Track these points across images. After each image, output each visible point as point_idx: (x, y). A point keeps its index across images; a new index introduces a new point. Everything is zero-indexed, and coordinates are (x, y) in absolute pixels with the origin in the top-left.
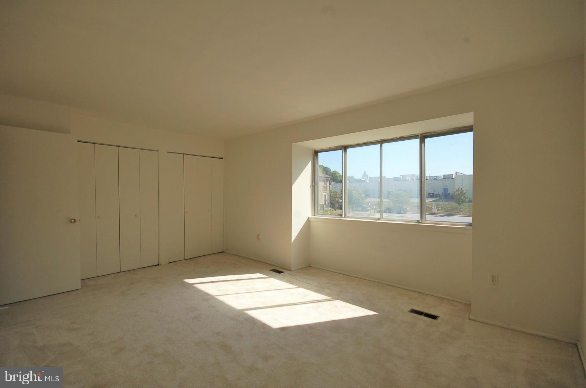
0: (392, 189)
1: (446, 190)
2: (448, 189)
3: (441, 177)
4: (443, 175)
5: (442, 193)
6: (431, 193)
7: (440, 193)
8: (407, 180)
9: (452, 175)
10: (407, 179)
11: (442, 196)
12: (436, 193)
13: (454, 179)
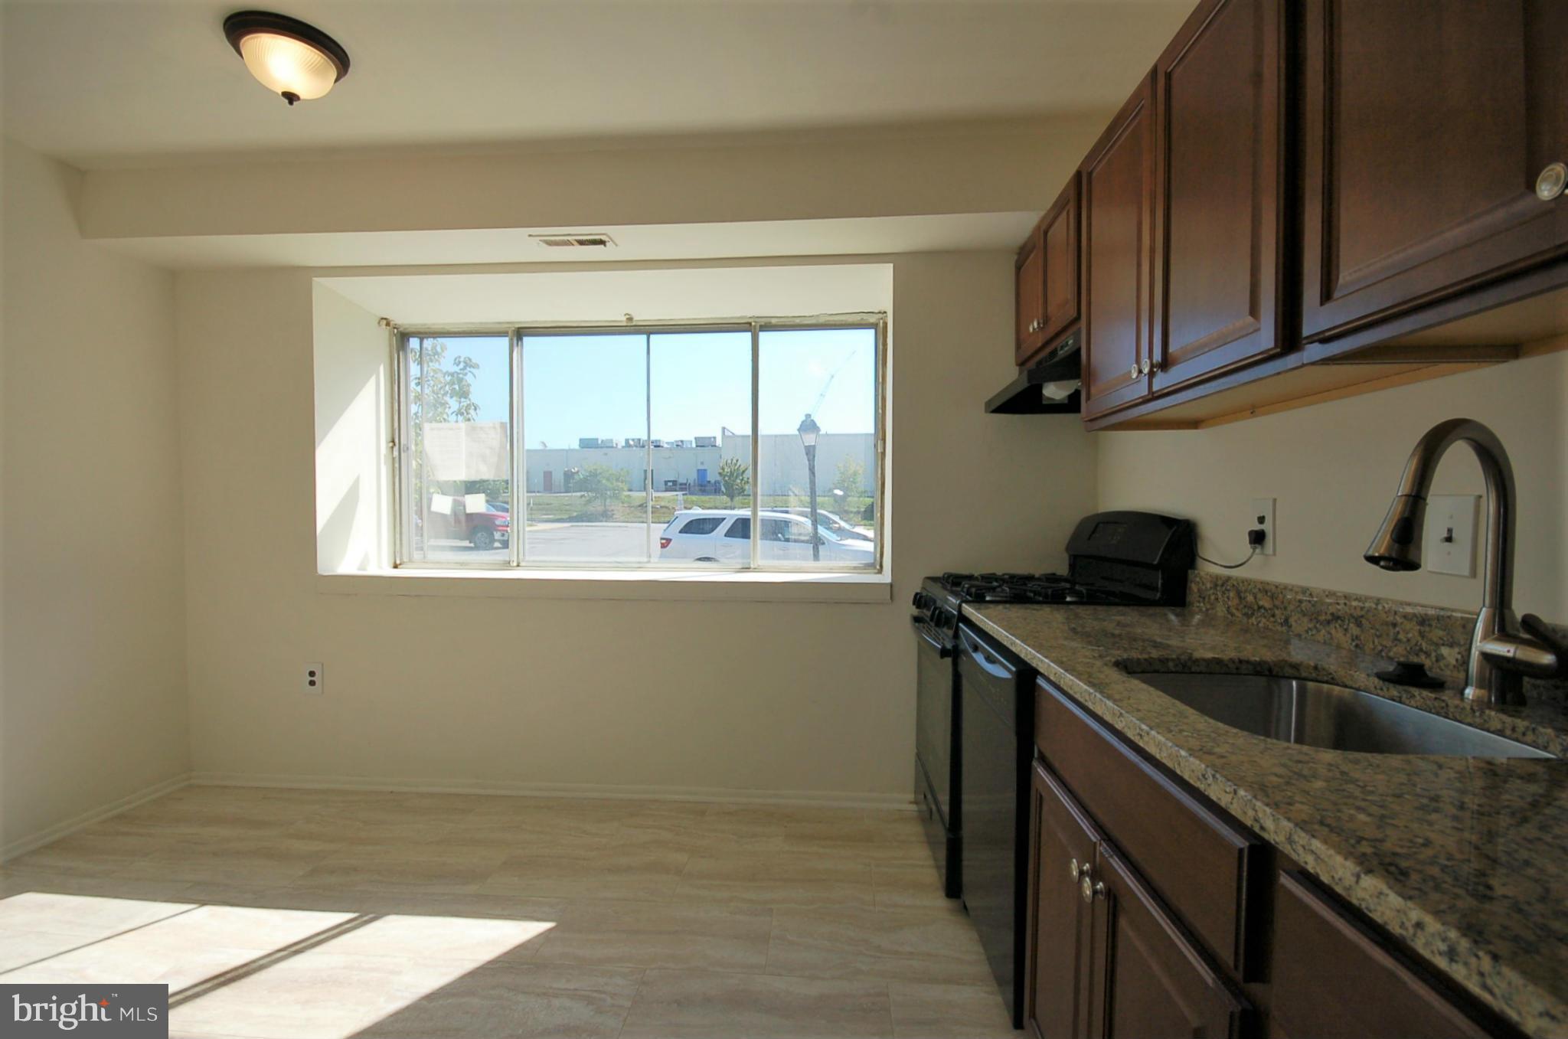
0: (576, 469)
1: (702, 473)
2: (705, 470)
3: (691, 444)
4: (696, 438)
5: (695, 480)
6: (670, 481)
7: (691, 481)
8: (612, 447)
9: (715, 438)
10: (615, 445)
11: (694, 486)
12: (682, 480)
13: (718, 447)
